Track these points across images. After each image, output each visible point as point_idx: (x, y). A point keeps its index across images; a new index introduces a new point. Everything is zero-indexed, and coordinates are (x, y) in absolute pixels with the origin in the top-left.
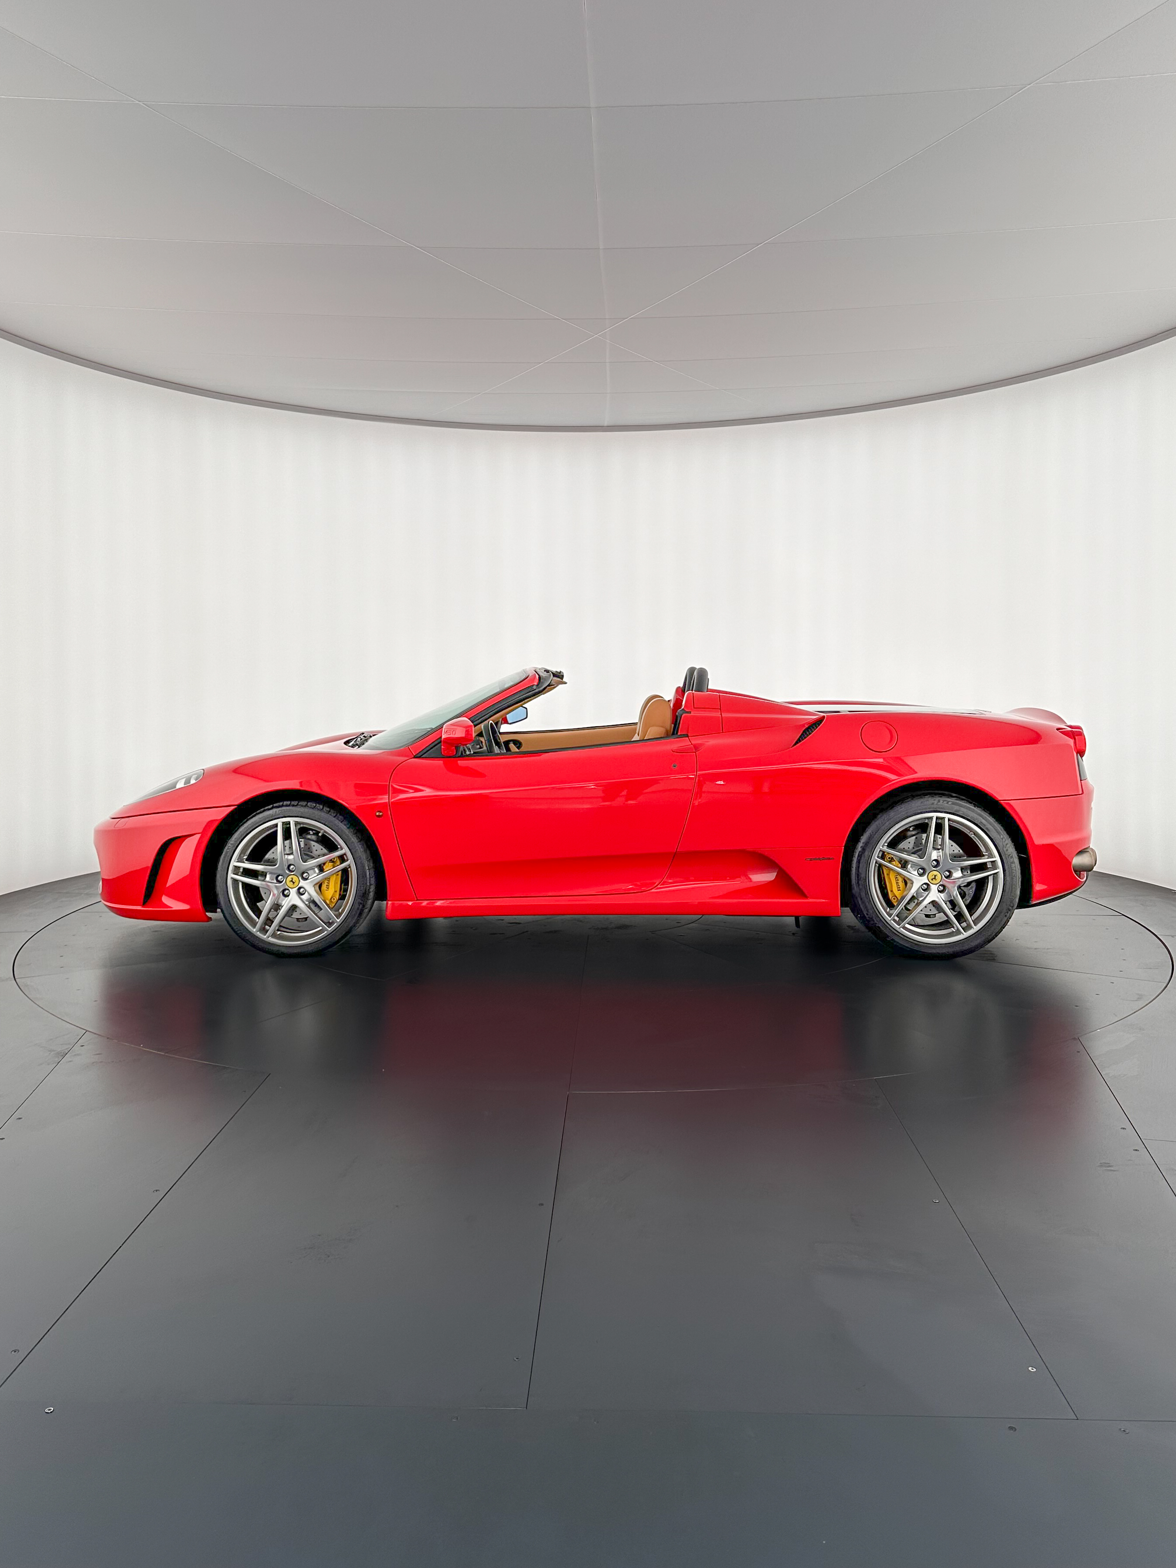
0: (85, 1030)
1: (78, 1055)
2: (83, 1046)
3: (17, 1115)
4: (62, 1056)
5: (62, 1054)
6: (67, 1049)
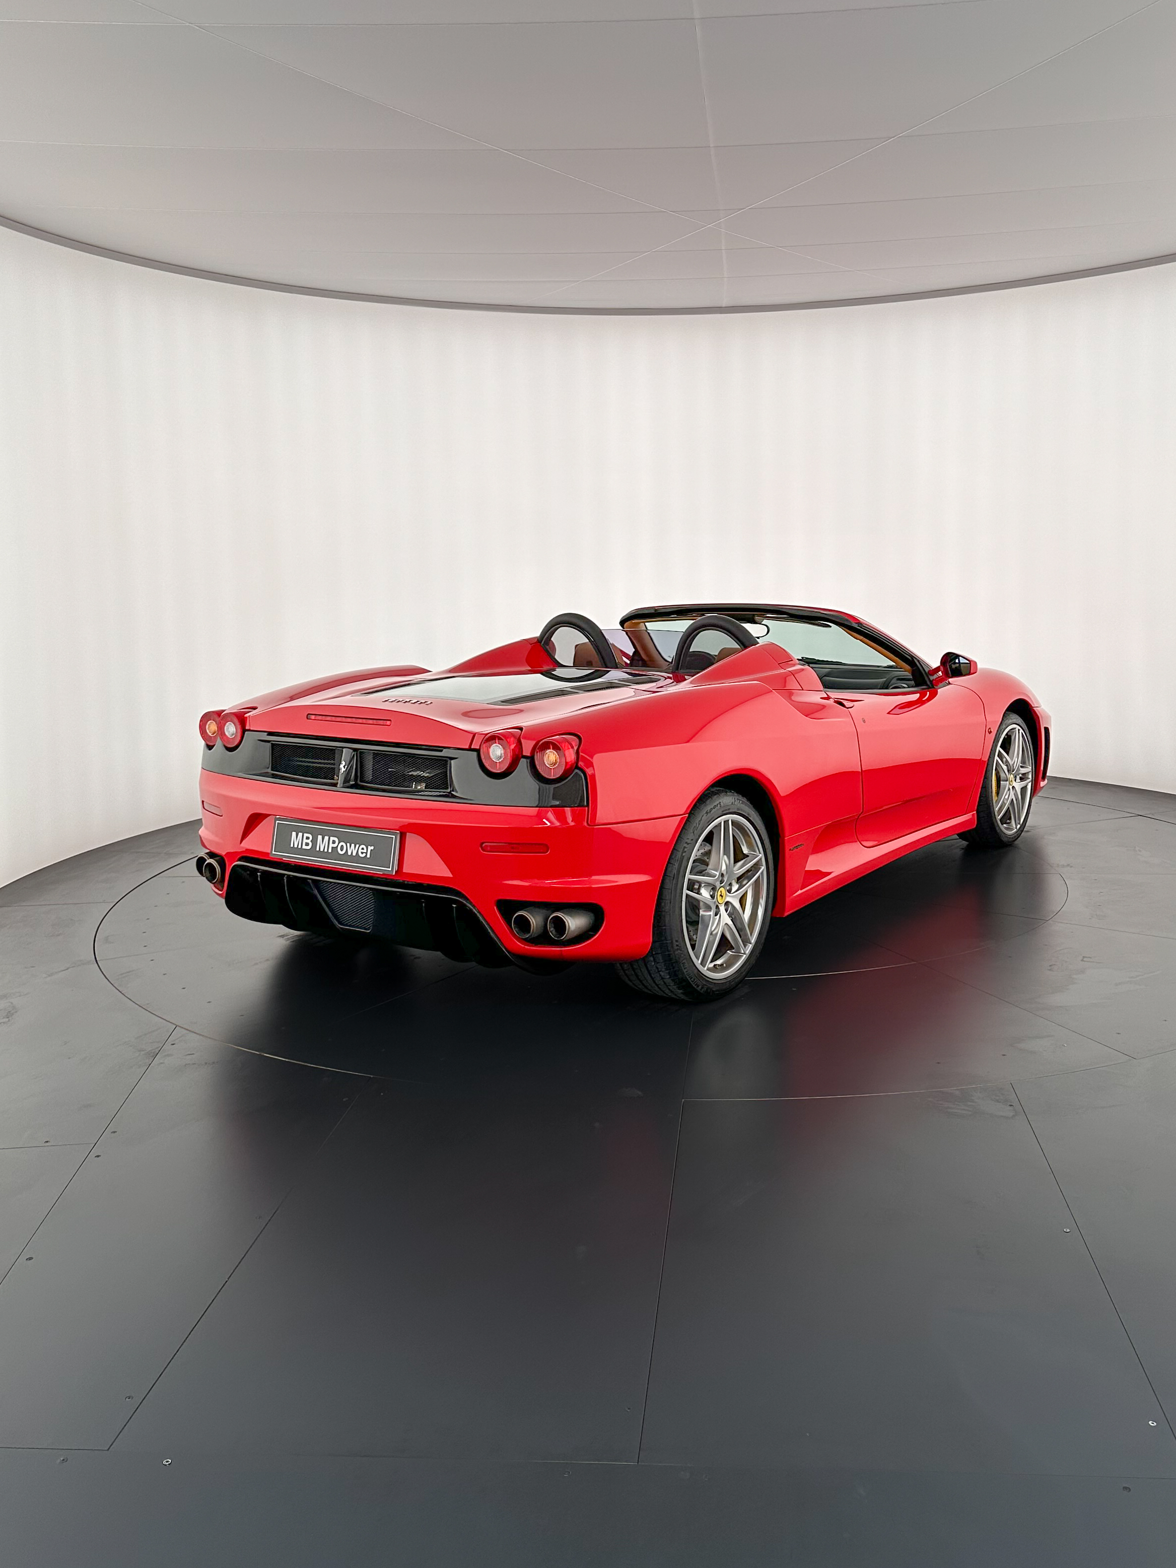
0: (175, 1024)
1: (168, 1055)
2: (173, 1044)
3: (111, 1128)
4: (153, 1056)
5: (152, 1055)
6: (157, 1048)
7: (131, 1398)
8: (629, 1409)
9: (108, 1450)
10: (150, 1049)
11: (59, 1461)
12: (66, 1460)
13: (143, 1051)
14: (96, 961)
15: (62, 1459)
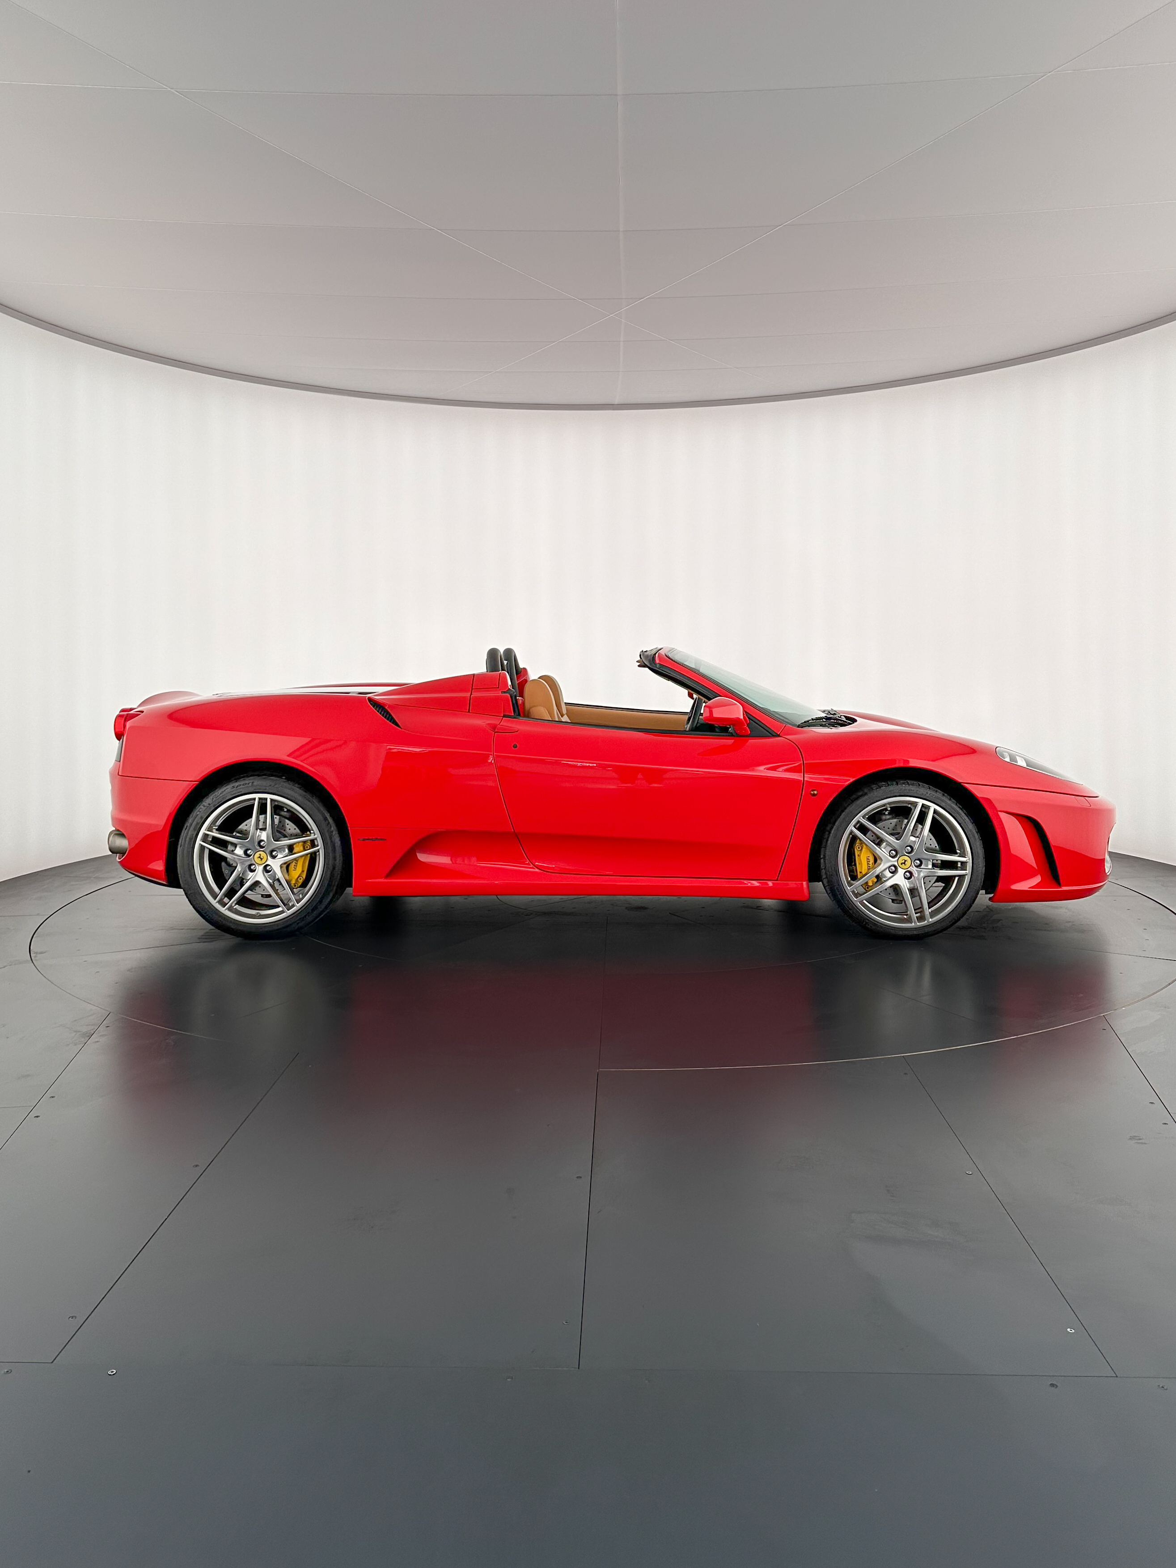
7: (74, 1318)
8: (566, 1322)
9: (52, 1362)
10: (86, 1030)
11: (3, 1372)
12: (10, 1372)
13: (79, 1032)
14: (32, 960)
15: (6, 1371)
